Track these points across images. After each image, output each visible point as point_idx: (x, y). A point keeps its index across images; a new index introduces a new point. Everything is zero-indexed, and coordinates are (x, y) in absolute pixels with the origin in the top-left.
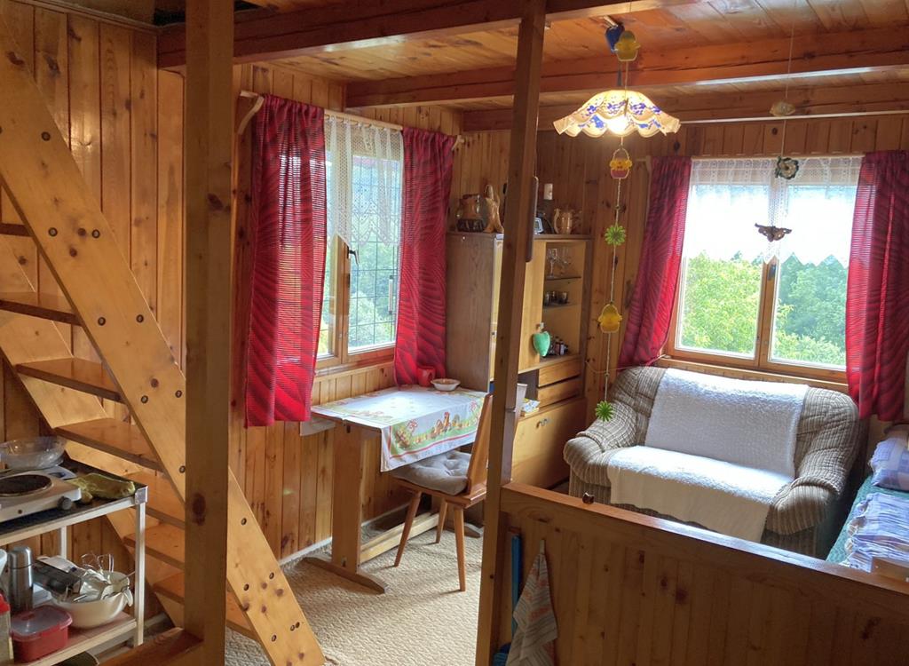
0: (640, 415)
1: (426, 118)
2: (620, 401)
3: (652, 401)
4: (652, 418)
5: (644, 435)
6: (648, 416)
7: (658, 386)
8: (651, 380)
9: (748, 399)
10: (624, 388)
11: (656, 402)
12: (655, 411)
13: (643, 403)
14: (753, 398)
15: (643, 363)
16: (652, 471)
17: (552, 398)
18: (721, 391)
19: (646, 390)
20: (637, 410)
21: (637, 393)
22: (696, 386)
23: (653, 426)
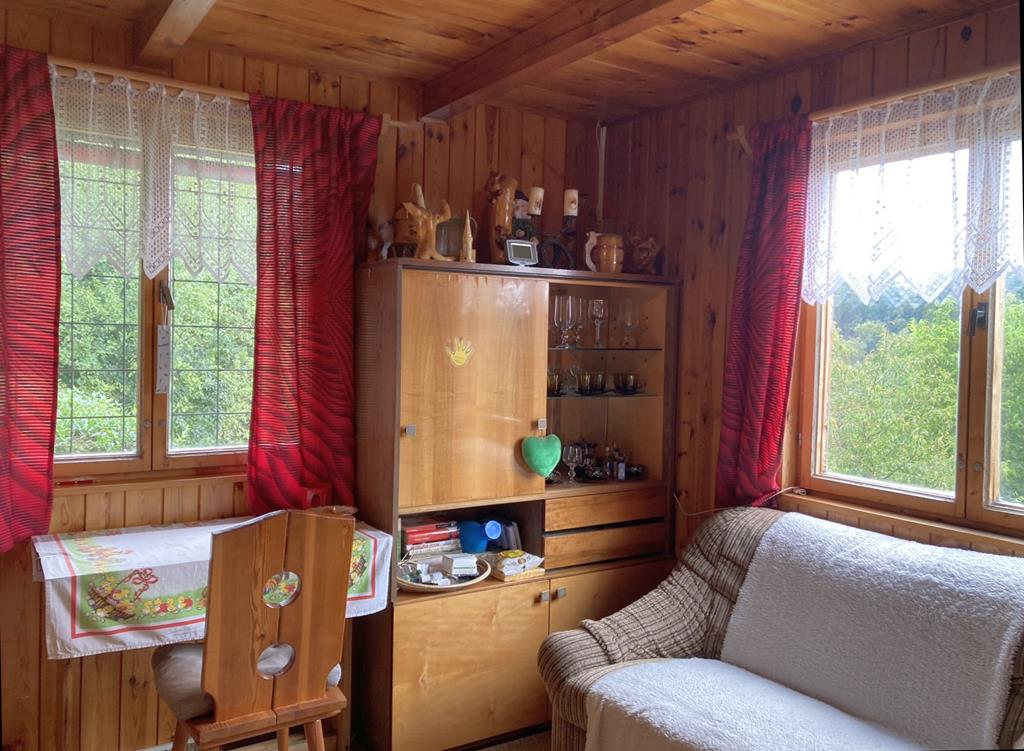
0: (718, 597)
1: (331, 91)
2: (691, 569)
3: (742, 571)
4: (739, 607)
5: (720, 638)
6: (732, 600)
7: (758, 544)
8: (749, 531)
9: (914, 584)
10: (701, 544)
11: (749, 575)
12: (745, 593)
13: (727, 576)
14: (927, 583)
15: (747, 501)
16: (655, 719)
17: (584, 554)
18: (867, 562)
19: (737, 552)
20: (715, 587)
21: (720, 554)
22: (822, 550)
23: (740, 623)
